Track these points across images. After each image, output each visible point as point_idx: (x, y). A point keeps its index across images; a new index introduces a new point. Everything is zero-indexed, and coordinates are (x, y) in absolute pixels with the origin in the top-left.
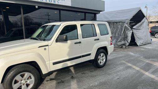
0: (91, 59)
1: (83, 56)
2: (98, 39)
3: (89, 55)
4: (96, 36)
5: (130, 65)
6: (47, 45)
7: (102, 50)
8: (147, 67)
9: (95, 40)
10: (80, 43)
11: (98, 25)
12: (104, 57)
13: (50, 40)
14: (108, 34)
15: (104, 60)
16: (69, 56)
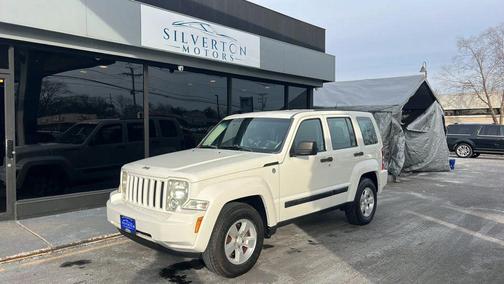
0: (349, 201)
1: (335, 192)
2: (362, 154)
3: (345, 189)
4: (356, 145)
5: (429, 218)
6: (277, 163)
7: (367, 180)
8: (475, 223)
9: (356, 155)
10: (330, 159)
11: (358, 119)
12: (371, 198)
13: (278, 150)
14: (376, 142)
15: (372, 205)
16: (311, 190)
